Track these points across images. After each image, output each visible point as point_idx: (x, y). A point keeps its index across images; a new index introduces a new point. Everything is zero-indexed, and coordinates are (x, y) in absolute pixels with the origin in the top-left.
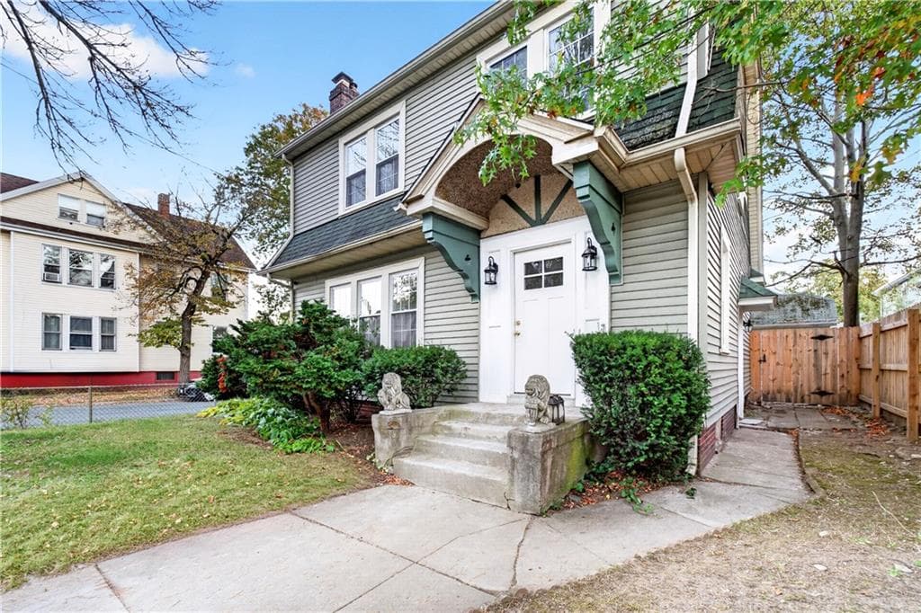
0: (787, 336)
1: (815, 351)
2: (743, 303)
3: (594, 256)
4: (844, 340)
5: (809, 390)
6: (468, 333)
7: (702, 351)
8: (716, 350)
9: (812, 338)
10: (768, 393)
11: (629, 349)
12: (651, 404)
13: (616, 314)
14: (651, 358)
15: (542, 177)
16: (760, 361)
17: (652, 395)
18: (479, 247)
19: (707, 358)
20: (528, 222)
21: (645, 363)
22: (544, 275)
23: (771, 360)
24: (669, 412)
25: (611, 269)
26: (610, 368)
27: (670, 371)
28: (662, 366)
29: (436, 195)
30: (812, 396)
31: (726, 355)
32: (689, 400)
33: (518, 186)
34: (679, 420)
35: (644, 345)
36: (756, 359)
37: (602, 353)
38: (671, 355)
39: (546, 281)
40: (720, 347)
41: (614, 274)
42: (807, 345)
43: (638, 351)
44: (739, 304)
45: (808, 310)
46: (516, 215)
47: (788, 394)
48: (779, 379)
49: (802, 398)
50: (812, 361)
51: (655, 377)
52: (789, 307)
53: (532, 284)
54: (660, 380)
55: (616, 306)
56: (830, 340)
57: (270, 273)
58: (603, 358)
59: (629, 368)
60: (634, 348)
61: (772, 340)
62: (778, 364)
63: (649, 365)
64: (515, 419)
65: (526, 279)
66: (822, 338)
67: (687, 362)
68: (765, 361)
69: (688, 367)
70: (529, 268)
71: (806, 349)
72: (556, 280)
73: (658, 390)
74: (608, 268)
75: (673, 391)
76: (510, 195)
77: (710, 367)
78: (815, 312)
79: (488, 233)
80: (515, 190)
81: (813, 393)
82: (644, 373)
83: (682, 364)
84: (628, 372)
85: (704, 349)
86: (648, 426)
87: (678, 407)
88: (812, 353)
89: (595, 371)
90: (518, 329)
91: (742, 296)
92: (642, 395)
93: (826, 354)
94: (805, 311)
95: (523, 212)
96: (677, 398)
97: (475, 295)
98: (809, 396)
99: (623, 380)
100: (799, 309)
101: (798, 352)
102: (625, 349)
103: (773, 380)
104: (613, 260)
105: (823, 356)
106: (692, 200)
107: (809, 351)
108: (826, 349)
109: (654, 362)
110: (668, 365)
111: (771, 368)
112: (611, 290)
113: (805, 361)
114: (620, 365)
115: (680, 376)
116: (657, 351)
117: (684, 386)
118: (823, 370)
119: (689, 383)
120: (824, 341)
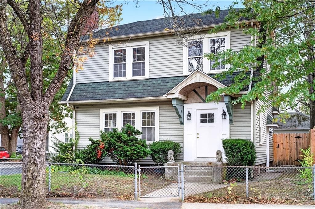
0: (287, 137)
1: (296, 143)
2: (268, 125)
3: (225, 115)
4: (306, 138)
5: (294, 159)
6: (179, 137)
7: (254, 145)
8: (258, 144)
9: (295, 137)
10: (280, 161)
11: (239, 144)
12: (244, 157)
13: (232, 133)
14: (244, 146)
15: (208, 86)
16: (277, 147)
17: (244, 155)
18: (184, 106)
19: (256, 146)
20: (203, 101)
21: (242, 147)
22: (207, 118)
23: (281, 147)
24: (248, 159)
25: (230, 120)
26: (234, 149)
27: (247, 149)
28: (246, 148)
29: (179, 93)
30: (295, 162)
31: (261, 145)
32: (252, 157)
33: (199, 88)
34: (249, 161)
35: (242, 143)
36: (274, 146)
37: (232, 145)
38: (248, 146)
39: (208, 121)
40: (259, 143)
41: (231, 121)
42: (293, 140)
43: (241, 145)
44: (267, 126)
45: (301, 122)
46: (198, 97)
47: (287, 161)
48: (284, 155)
49: (292, 163)
50: (295, 147)
51: (245, 151)
52: (293, 120)
53: (203, 121)
54: (246, 152)
55: (232, 131)
56: (301, 139)
57: (69, 104)
58: (233, 146)
59: (238, 149)
60: (240, 144)
61: (281, 138)
62: (283, 148)
63: (243, 148)
64: (205, 164)
65: (201, 119)
66: (299, 137)
67: (251, 147)
68: (279, 147)
69: (251, 149)
70: (202, 115)
71: (293, 142)
72: (212, 121)
73: (245, 154)
74: (230, 119)
75: (248, 154)
76: (196, 90)
77: (256, 149)
78: (303, 123)
79: (187, 102)
80: (198, 89)
81: (296, 161)
82: (242, 150)
83: (250, 148)
84: (239, 150)
85: (255, 144)
86: (243, 163)
87: (249, 158)
88: (295, 144)
89: (230, 149)
90: (198, 136)
91: (268, 123)
92: (241, 155)
93: (300, 144)
94: (300, 122)
95: (201, 97)
96: (249, 156)
97: (182, 123)
98: (294, 162)
99: (237, 152)
100: (297, 121)
101: (290, 143)
102: (237, 144)
103: (282, 156)
104: (231, 118)
105: (299, 145)
106: (252, 104)
107: (294, 143)
108: (300, 142)
109: (244, 147)
110: (247, 148)
111: (281, 150)
112: (230, 126)
113: (293, 147)
114: (237, 148)
115: (250, 151)
116: (245, 145)
117: (251, 153)
118: (299, 151)
119: (252, 152)
120: (299, 139)
